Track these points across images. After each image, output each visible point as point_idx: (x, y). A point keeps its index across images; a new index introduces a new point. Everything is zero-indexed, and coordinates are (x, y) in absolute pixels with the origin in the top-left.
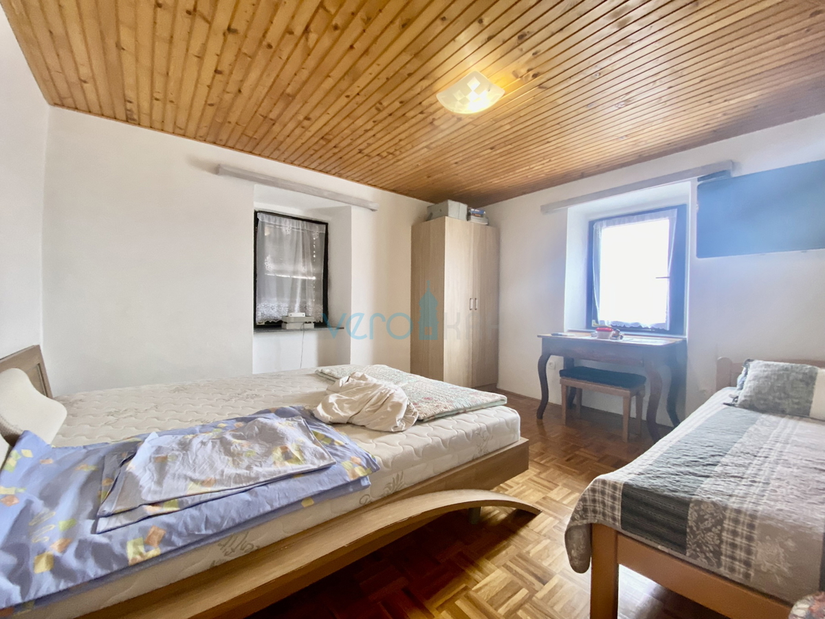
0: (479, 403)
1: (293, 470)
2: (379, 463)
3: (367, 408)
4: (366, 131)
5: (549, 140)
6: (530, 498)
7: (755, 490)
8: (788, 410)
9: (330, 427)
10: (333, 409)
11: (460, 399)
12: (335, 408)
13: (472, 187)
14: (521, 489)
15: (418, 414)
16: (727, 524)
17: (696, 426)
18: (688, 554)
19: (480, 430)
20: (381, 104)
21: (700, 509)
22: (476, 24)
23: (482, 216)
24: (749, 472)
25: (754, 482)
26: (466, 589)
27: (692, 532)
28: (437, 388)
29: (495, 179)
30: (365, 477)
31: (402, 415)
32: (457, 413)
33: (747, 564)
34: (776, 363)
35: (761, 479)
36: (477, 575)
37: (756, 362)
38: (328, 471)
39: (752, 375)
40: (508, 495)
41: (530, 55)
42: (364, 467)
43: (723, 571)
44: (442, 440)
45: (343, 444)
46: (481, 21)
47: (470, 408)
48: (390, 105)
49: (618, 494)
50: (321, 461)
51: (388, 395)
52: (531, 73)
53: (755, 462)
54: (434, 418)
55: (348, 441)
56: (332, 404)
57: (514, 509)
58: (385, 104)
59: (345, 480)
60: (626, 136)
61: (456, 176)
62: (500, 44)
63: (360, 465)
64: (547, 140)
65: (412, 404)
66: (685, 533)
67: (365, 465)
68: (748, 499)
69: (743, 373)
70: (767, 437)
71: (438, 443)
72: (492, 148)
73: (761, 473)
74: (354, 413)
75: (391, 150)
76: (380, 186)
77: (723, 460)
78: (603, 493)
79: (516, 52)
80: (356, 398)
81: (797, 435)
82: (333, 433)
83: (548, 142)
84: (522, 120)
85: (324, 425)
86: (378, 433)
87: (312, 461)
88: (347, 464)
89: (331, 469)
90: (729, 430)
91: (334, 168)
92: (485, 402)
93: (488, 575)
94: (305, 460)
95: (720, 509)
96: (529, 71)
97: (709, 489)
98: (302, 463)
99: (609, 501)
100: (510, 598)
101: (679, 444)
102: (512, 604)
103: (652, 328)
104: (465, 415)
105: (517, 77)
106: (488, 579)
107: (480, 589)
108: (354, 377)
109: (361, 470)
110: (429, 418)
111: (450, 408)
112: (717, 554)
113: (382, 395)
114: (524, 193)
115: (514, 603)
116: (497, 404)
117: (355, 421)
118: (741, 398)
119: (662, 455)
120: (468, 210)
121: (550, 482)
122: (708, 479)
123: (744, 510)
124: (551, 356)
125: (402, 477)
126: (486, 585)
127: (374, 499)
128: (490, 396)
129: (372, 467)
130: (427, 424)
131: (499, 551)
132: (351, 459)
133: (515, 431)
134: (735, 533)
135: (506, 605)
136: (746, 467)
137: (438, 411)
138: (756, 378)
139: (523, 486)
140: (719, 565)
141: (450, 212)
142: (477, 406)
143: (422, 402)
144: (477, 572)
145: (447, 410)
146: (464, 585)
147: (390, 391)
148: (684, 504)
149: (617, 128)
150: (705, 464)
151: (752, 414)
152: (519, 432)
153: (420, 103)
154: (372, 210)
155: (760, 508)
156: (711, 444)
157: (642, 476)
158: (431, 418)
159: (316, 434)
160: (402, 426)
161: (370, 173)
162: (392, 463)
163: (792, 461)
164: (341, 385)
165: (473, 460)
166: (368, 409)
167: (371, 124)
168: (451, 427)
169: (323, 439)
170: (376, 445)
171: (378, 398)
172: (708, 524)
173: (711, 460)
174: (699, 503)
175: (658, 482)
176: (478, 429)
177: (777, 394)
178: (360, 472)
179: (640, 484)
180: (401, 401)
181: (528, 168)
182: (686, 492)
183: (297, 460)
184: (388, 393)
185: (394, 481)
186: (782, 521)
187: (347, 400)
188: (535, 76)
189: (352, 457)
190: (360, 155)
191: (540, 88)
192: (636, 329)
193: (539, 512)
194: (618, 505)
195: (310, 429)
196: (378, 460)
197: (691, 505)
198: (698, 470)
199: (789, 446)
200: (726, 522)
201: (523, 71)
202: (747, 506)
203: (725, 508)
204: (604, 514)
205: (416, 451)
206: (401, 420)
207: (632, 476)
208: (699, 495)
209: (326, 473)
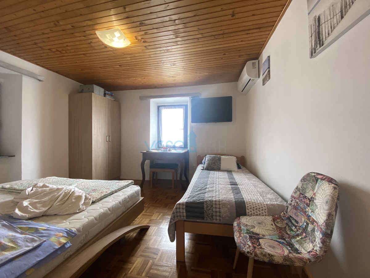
0: (122, 186)
1: (12, 255)
2: (75, 231)
3: (56, 203)
4: (43, 34)
5: (146, 70)
6: (144, 223)
7: (217, 194)
8: (216, 169)
9: (30, 221)
10: (29, 209)
11: (112, 186)
12: (31, 209)
13: (107, 81)
14: (140, 220)
15: (92, 199)
16: (214, 206)
17: (197, 178)
18: (205, 219)
19: (125, 198)
20: (58, 22)
21: (207, 204)
22: (122, 8)
23: (112, 96)
24: (214, 189)
25: (216, 191)
26: (126, 274)
27: (206, 211)
28: (96, 183)
29: (119, 80)
30: (68, 242)
31: (83, 202)
32: (112, 193)
33: (220, 216)
34: (212, 155)
35: (217, 190)
36: (129, 266)
37: (207, 155)
38: (41, 247)
39: (207, 159)
40: (135, 225)
41: (143, 33)
42: (65, 237)
43: (215, 221)
44: (108, 209)
45: (45, 228)
46: (125, 8)
47: (118, 190)
48: (63, 25)
49: (184, 207)
50: (34, 243)
51: (71, 193)
52: (143, 40)
53: (214, 185)
54: (101, 199)
55: (49, 227)
56: (27, 207)
57: (139, 230)
58: (61, 23)
59: (55, 248)
60: (172, 77)
61: (99, 74)
62: (131, 22)
63: (63, 236)
64: (144, 70)
65: (87, 195)
66: (203, 213)
67: (66, 236)
68: (217, 197)
69: (204, 159)
70: (214, 177)
71: (106, 210)
72: (120, 66)
73: (217, 188)
74: (47, 208)
75: (60, 49)
76: (46, 67)
77: (208, 187)
78: (179, 208)
79: (138, 29)
80: (46, 199)
81: (220, 176)
82: (34, 224)
83: (145, 71)
84: (136, 58)
85: (24, 221)
86: (68, 216)
87: (25, 245)
88: (53, 239)
89: (42, 245)
90: (205, 177)
91: (11, 48)
92: (125, 185)
93: (134, 264)
94: (19, 246)
95: (211, 201)
96: (142, 39)
97: (208, 197)
98: (18, 249)
99: (181, 211)
100: (146, 267)
101: (195, 185)
102: (147, 270)
103: (179, 147)
104: (116, 193)
105: (137, 39)
106: (135, 265)
107: (132, 271)
108: (38, 187)
109: (64, 239)
110: (98, 200)
111: (109, 192)
112: (212, 216)
113: (66, 194)
114: (132, 89)
115: (148, 269)
116: (130, 185)
117: (49, 213)
118: (205, 167)
119: (192, 190)
120: (104, 92)
121: (151, 213)
122: (206, 194)
123: (217, 200)
124: (146, 160)
125: (88, 234)
126: (134, 268)
127: (71, 253)
128: (126, 182)
129: (71, 235)
130: (97, 203)
131: (136, 251)
132: (55, 235)
133: (138, 195)
134: (216, 208)
135: (145, 271)
136: (213, 187)
137: (103, 195)
138: (208, 160)
139: (140, 218)
140: (213, 219)
141: (94, 91)
142: (122, 187)
143: (91, 192)
144: (129, 264)
145: (107, 193)
146: (124, 274)
147: (71, 190)
148: (202, 203)
149: (169, 73)
150: (203, 189)
151: (208, 172)
152: (140, 195)
153: (85, 31)
154: (40, 80)
155: (220, 198)
156: (203, 183)
157: (189, 198)
158: (99, 200)
159: (20, 228)
160: (84, 208)
161: (41, 58)
162: (82, 228)
163: (222, 183)
164: (27, 193)
165: (122, 214)
166: (58, 204)
167: (48, 31)
168: (111, 201)
169: (28, 230)
170: (69, 222)
171: (63, 196)
172: (209, 208)
173: (205, 188)
174: (206, 201)
175: (194, 199)
176: (124, 198)
177: (213, 165)
178: (63, 241)
179: (190, 201)
180: (80, 194)
181: (135, 79)
182: (202, 199)
183: (13, 248)
184: (70, 192)
185: (84, 239)
186: (226, 200)
187: (37, 202)
188: (144, 42)
189: (56, 234)
190: (35, 46)
191: (146, 48)
192: (174, 147)
193: (149, 227)
194: (184, 211)
195: (15, 226)
196: (74, 230)
197: (205, 203)
198: (202, 191)
199: (219, 179)
200: (214, 205)
201: (140, 38)
202: (217, 199)
203: (213, 201)
204: (180, 216)
205: (96, 218)
206: (82, 205)
207: (187, 199)
208: (206, 199)
209: (39, 249)
